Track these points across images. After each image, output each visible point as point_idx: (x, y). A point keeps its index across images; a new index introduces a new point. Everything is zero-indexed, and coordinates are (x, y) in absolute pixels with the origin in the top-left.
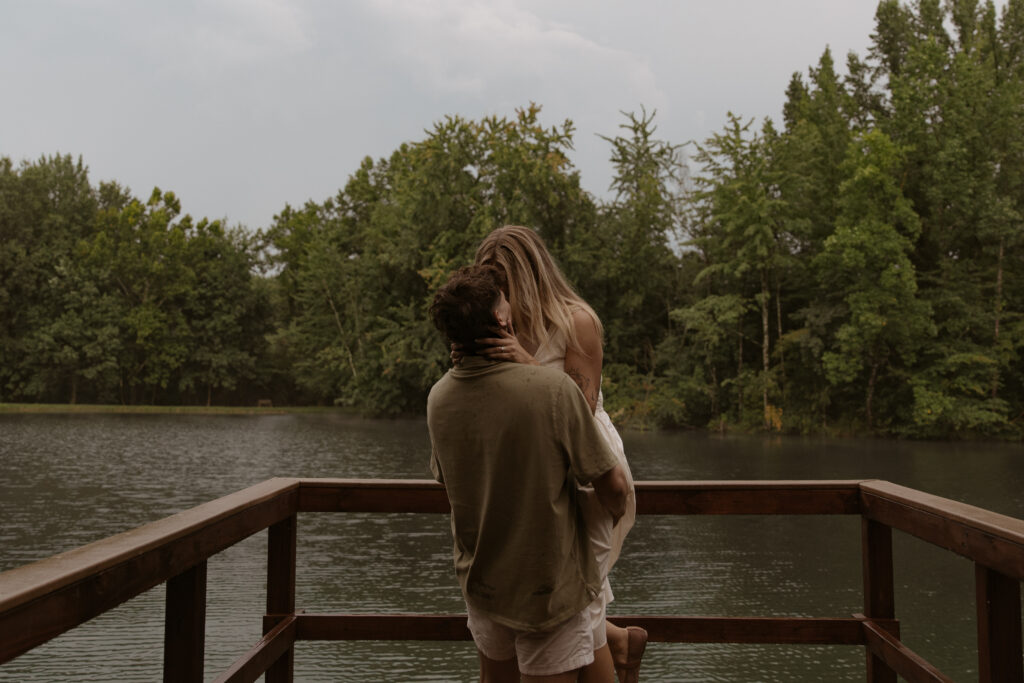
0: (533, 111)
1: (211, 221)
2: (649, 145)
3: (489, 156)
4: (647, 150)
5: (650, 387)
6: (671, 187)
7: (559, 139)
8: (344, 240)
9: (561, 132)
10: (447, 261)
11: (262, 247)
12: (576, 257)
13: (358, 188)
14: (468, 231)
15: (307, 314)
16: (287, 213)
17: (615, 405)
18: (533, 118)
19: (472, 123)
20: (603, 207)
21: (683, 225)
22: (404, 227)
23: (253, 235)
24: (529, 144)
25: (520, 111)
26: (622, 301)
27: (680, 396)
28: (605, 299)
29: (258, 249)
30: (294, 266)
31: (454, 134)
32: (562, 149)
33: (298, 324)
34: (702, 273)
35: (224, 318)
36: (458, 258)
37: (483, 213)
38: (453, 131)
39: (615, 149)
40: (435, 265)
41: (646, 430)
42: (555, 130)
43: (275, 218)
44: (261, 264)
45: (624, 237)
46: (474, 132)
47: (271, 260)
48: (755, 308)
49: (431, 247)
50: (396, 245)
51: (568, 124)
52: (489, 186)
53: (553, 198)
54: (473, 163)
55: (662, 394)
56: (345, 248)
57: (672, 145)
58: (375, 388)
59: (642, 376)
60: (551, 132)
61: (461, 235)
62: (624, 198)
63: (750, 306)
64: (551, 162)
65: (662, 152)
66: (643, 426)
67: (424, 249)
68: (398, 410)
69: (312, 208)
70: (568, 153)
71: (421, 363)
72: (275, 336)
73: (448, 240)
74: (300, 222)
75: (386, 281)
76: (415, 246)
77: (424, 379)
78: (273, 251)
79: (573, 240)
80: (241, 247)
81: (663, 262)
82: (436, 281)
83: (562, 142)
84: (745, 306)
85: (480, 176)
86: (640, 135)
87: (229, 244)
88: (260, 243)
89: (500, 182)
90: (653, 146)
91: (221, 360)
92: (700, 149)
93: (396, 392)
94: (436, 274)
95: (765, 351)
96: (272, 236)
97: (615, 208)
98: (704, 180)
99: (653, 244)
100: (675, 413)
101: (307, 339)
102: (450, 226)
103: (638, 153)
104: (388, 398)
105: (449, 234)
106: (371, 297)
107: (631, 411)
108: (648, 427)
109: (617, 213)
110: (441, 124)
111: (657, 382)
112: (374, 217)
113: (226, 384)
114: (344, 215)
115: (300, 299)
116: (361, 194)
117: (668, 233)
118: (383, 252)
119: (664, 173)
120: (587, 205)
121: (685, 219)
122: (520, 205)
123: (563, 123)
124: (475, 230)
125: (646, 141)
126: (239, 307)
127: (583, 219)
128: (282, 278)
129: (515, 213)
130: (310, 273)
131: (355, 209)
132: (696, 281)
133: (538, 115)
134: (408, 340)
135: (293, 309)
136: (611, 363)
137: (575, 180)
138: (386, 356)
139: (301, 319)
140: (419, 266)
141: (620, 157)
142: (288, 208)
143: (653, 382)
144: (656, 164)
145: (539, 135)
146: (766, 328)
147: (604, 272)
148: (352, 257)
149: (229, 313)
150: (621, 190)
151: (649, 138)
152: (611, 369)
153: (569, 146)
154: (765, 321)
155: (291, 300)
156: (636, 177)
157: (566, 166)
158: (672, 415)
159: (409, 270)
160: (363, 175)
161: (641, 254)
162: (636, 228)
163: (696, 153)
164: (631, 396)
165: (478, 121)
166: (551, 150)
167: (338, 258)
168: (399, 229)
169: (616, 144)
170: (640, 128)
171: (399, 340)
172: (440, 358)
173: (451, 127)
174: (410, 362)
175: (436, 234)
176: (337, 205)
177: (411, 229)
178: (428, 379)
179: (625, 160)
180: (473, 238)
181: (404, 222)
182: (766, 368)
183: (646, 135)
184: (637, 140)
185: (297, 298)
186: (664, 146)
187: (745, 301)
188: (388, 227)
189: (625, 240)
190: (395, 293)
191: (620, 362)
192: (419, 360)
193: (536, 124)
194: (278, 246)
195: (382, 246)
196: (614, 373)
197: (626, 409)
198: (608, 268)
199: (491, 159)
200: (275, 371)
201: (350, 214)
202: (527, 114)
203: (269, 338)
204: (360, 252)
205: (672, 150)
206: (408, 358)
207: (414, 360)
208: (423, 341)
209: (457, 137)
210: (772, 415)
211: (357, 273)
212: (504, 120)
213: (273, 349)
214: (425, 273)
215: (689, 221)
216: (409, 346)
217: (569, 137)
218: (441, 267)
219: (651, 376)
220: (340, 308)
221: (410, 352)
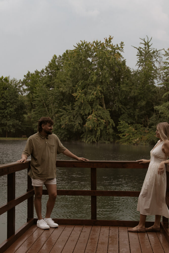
0: (110, 39)
1: (4, 77)
2: (150, 50)
3: (95, 54)
4: (149, 51)
5: (147, 131)
7: (119, 48)
8: (48, 83)
9: (119, 46)
10: (81, 91)
11: (21, 86)
12: (124, 89)
13: (52, 65)
14: (88, 80)
15: (37, 108)
16: (28, 74)
17: (136, 137)
18: (110, 42)
19: (90, 43)
20: (134, 71)
21: (160, 77)
22: (68, 79)
23: (18, 82)
24: (109, 50)
25: (106, 39)
26: (139, 104)
28: (133, 103)
29: (20, 87)
30: (32, 92)
31: (83, 47)
32: (120, 52)
33: (34, 111)
34: (165, 94)
35: (10, 109)
36: (85, 89)
37: (93, 74)
38: (83, 46)
39: (138, 51)
40: (78, 92)
41: (145, 145)
42: (117, 45)
43: (25, 76)
44: (21, 91)
45: (140, 82)
46: (90, 46)
47: (25, 90)
49: (76, 86)
50: (65, 85)
51: (122, 43)
52: (95, 65)
53: (117, 69)
54: (90, 57)
55: (151, 134)
56: (49, 86)
57: (157, 50)
58: (59, 132)
59: (145, 128)
60: (116, 46)
61: (86, 82)
62: (140, 69)
64: (116, 56)
65: (154, 52)
66: (144, 144)
67: (74, 87)
68: (67, 139)
69: (37, 72)
70: (122, 53)
71: (73, 124)
72: (27, 115)
73: (82, 83)
74: (33, 77)
75: (62, 97)
76: (71, 85)
77: (75, 129)
78: (25, 87)
79: (123, 83)
80: (15, 86)
81: (153, 90)
82: (78, 97)
83: (120, 50)
85: (92, 61)
86: (146, 46)
87: (11, 85)
88: (21, 84)
89: (99, 63)
90: (151, 51)
91: (10, 123)
92: (166, 52)
93: (66, 133)
94: (78, 95)
96: (24, 82)
97: (138, 72)
98: (167, 63)
99: (150, 84)
100: (155, 140)
101: (37, 116)
102: (83, 79)
103: (146, 52)
104: (63, 135)
105: (82, 81)
106: (57, 102)
107: (141, 139)
108: (146, 144)
109: (138, 74)
110: (79, 44)
111: (149, 130)
112: (58, 75)
113: (12, 131)
114: (48, 75)
115: (34, 103)
116: (53, 68)
118: (61, 87)
119: (154, 60)
120: (128, 71)
121: (160, 76)
122: (106, 71)
123: (120, 43)
124: (91, 80)
125: (149, 49)
126: (15, 106)
127: (127, 76)
128: (28, 96)
129: (104, 74)
130: (37, 95)
131: (51, 73)
132: (163, 97)
133: (112, 40)
134: (69, 116)
135: (32, 107)
136: (135, 124)
137: (124, 62)
138: (62, 122)
139: (35, 110)
140: (73, 92)
141: (140, 54)
142: (29, 72)
143: (148, 130)
144: (152, 56)
145: (112, 47)
147: (133, 94)
148: (51, 89)
149: (12, 108)
150: (140, 66)
151: (150, 48)
152: (135, 125)
153: (122, 51)
155: (32, 104)
156: (145, 61)
157: (121, 58)
158: (154, 140)
159: (69, 93)
160: (54, 61)
161: (146, 88)
162: (144, 79)
163: (164, 53)
164: (141, 134)
165: (92, 42)
166: (116, 52)
167: (46, 89)
168: (66, 80)
169: (138, 49)
170: (147, 44)
171: (66, 117)
172: (79, 122)
173: (82, 45)
174: (70, 123)
175: (78, 81)
176: (45, 71)
177: (70, 80)
178: (76, 129)
179: (141, 55)
180: (90, 83)
181: (67, 77)
183: (149, 46)
184: (145, 48)
185: (33, 103)
186: (155, 50)
188: (62, 79)
189: (140, 83)
190: (65, 101)
191: (138, 123)
192: (73, 123)
193: (111, 43)
194: (26, 86)
195: (60, 85)
196: (136, 127)
197: (139, 139)
198: (134, 93)
199: (96, 55)
200: (27, 126)
201: (50, 74)
202: (108, 40)
203: (25, 116)
204: (53, 87)
205: (157, 52)
206: (69, 122)
207: (71, 123)
208: (74, 117)
209: (85, 48)
211: (52, 94)
212: (100, 42)
213: (26, 119)
214: (75, 95)
215: (162, 77)
216: (70, 118)
217: (122, 48)
218: (80, 93)
219: (147, 128)
220: (47, 106)
221: (70, 120)
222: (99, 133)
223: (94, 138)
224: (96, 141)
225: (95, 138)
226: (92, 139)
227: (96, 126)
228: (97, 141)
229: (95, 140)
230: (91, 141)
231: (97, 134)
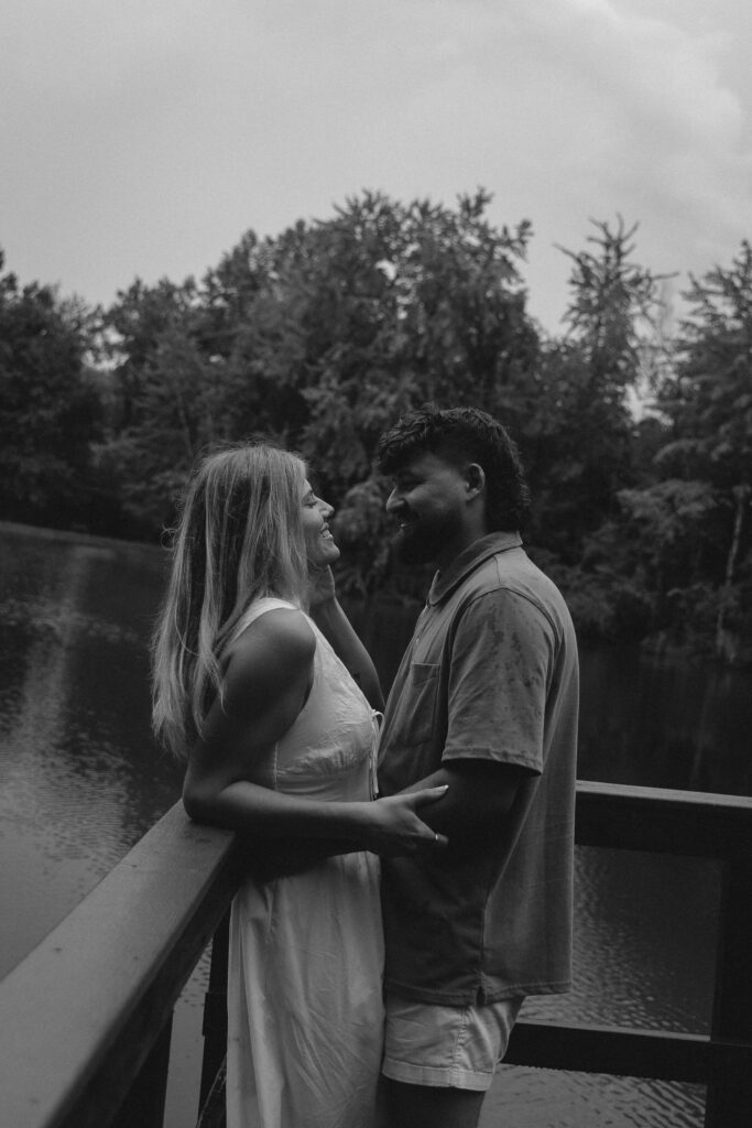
0: (481, 200)
1: (41, 286)
2: (622, 269)
3: (413, 252)
4: (619, 275)
5: (576, 583)
6: (642, 329)
7: (509, 243)
8: (209, 335)
9: (513, 234)
10: (340, 383)
11: (99, 330)
12: (506, 403)
13: (233, 270)
14: (371, 348)
15: (148, 423)
16: (135, 290)
18: (479, 210)
19: (398, 204)
20: (549, 342)
21: (652, 380)
22: (291, 330)
23: (91, 311)
24: (468, 245)
25: (463, 197)
27: (611, 600)
29: (94, 331)
30: (137, 361)
31: (371, 216)
32: (511, 258)
33: (132, 435)
34: (669, 448)
35: (42, 413)
36: (354, 381)
37: (394, 327)
38: (371, 211)
39: (577, 267)
40: (323, 385)
42: (505, 231)
43: (120, 294)
44: (96, 351)
45: (572, 384)
46: (398, 217)
47: (110, 349)
48: (728, 503)
49: (322, 361)
50: (276, 351)
51: (525, 226)
52: (407, 293)
53: (489, 320)
54: (390, 259)
55: (589, 595)
56: (207, 346)
57: (652, 274)
60: (500, 232)
61: (361, 351)
62: (577, 335)
64: (493, 272)
65: (637, 281)
67: (311, 361)
70: (518, 263)
72: (103, 448)
73: (344, 355)
74: (153, 303)
75: (255, 396)
76: (300, 355)
78: (115, 337)
79: (505, 380)
80: (74, 325)
81: (617, 426)
82: (321, 406)
83: (513, 249)
84: (716, 498)
85: (397, 277)
86: (612, 253)
87: (59, 317)
88: (98, 323)
89: (422, 288)
90: (626, 271)
91: (33, 465)
92: (695, 284)
94: (323, 397)
95: (731, 559)
96: (115, 318)
97: (565, 345)
98: (694, 326)
99: (608, 400)
101: (144, 456)
102: (347, 339)
103: (606, 277)
105: (346, 347)
106: (233, 414)
109: (566, 353)
110: (356, 200)
112: (251, 311)
114: (211, 302)
115: (141, 405)
116: (237, 279)
117: (630, 389)
118: (257, 358)
119: (635, 309)
120: (529, 336)
121: (656, 375)
122: (445, 323)
123: (518, 223)
124: (381, 346)
125: (618, 263)
126: (61, 402)
127: (522, 354)
128: (121, 371)
129: (437, 332)
130: (158, 372)
131: (226, 297)
132: (659, 457)
133: (486, 207)
137: (520, 301)
139: (138, 430)
140: (302, 383)
141: (582, 280)
142: (138, 283)
143: (579, 577)
144: (627, 295)
145: (484, 233)
146: (737, 531)
147: (538, 427)
148: (214, 359)
149: (48, 406)
150: (576, 323)
151: (624, 260)
153: (521, 254)
154: (738, 523)
155: (128, 404)
156: (598, 309)
157: (513, 280)
159: (287, 386)
160: (242, 254)
161: (591, 411)
162: (589, 375)
165: (405, 204)
166: (497, 256)
167: (197, 357)
168: (282, 332)
169: (579, 261)
170: (614, 245)
173: (369, 206)
175: (328, 345)
176: (201, 288)
177: (298, 334)
179: (587, 284)
180: (375, 358)
181: (289, 322)
182: (728, 582)
183: (620, 255)
184: (607, 259)
185: (137, 403)
186: (642, 273)
187: (717, 492)
188: (268, 326)
189: (573, 390)
190: (265, 414)
193: (482, 219)
194: (121, 331)
195: (258, 350)
198: (544, 423)
199: (415, 257)
201: (219, 302)
202: (472, 203)
203: (95, 447)
204: (226, 355)
205: (651, 280)
209: (376, 221)
210: (725, 642)
211: (218, 381)
212: (440, 207)
213: (96, 462)
214: (310, 394)
215: (661, 378)
217: (523, 243)
218: (330, 389)
220: (193, 423)
222: (382, 560)
223: (359, 576)
225: (364, 576)
226: (352, 579)
227: (375, 530)
228: (370, 589)
229: (361, 585)
230: (347, 587)
231: (376, 563)
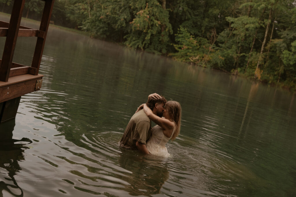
17: (196, 54)
26: (210, 11)
27: (223, 56)
41: (205, 67)
48: (263, 26)
55: (216, 54)
58: (97, 25)
59: (210, 45)
63: (261, 24)
66: (204, 66)
68: (105, 36)
71: (117, 17)
77: (117, 25)
84: (259, 24)
93: (105, 29)
95: (263, 45)
100: (219, 62)
104: (101, 30)
107: (202, 58)
108: (206, 66)
111: (215, 48)
113: (36, 10)
134: (114, 6)
136: (200, 37)
138: (103, 11)
146: (266, 35)
152: (199, 39)
154: (266, 33)
164: (203, 52)
171: (110, 5)
172: (126, 17)
174: (113, 16)
178: (119, 25)
182: (261, 53)
187: (260, 22)
191: (203, 37)
192: (117, 16)
196: (200, 41)
197: (200, 57)
200: (59, 9)
206: (112, 14)
207: (115, 16)
208: (120, 8)
210: (258, 73)
216: (114, 9)
219: (213, 45)
221: (113, 11)
222: (148, 37)
223: (140, 43)
224: (142, 48)
225: (142, 43)
226: (138, 44)
227: (146, 27)
228: (144, 48)
229: (141, 46)
230: (136, 46)
231: (146, 38)
